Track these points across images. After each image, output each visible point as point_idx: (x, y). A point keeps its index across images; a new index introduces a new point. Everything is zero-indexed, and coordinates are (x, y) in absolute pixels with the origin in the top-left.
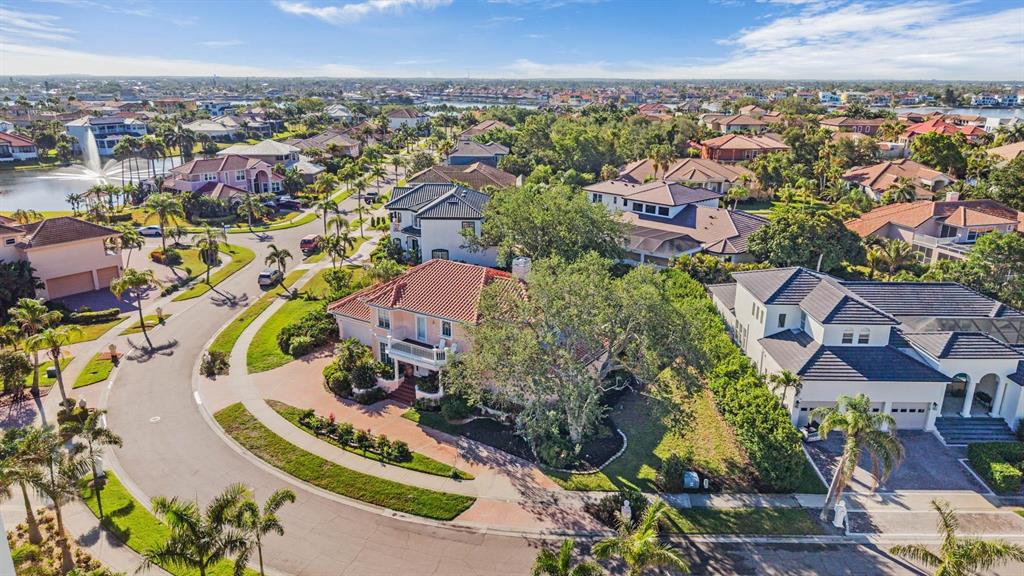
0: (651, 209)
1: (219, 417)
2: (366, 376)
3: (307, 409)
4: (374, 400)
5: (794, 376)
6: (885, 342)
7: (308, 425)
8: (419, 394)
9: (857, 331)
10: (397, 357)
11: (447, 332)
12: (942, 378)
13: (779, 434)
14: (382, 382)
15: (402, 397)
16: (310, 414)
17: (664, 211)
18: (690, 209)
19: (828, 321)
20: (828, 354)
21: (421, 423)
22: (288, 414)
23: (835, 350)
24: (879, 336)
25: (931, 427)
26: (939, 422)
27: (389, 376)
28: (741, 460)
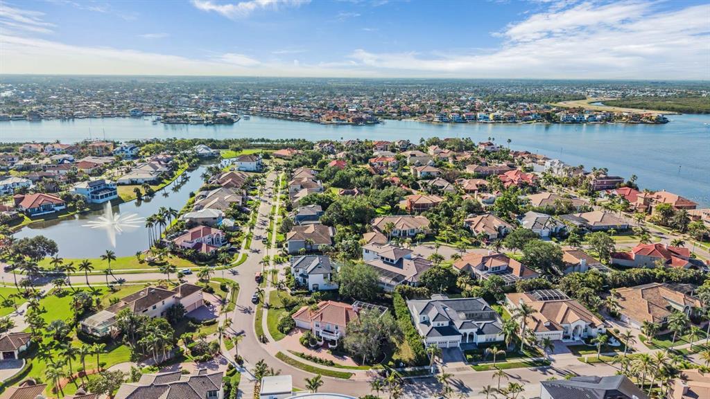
0: (387, 259)
1: (276, 356)
2: (313, 341)
3: (302, 352)
4: (317, 348)
5: (425, 336)
6: (448, 325)
7: (304, 357)
8: (330, 346)
9: (441, 323)
10: (323, 336)
11: (337, 328)
12: (460, 334)
13: (420, 353)
14: (318, 343)
15: (325, 346)
16: (303, 354)
17: (392, 261)
18: (401, 260)
19: (433, 321)
20: (434, 329)
21: (332, 354)
22: (297, 354)
23: (435, 328)
24: (446, 323)
25: (459, 346)
26: (460, 344)
27: (320, 341)
28: (413, 358)
